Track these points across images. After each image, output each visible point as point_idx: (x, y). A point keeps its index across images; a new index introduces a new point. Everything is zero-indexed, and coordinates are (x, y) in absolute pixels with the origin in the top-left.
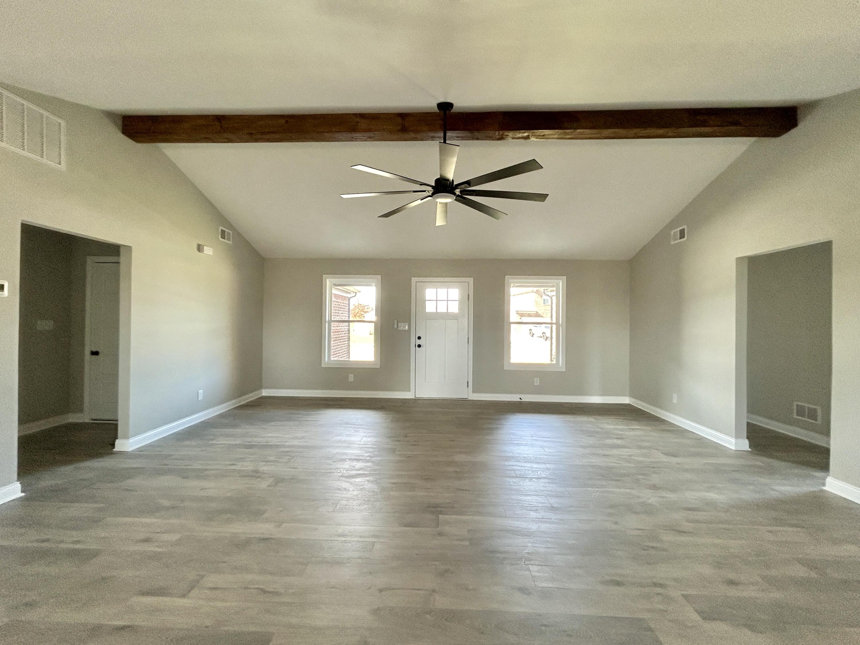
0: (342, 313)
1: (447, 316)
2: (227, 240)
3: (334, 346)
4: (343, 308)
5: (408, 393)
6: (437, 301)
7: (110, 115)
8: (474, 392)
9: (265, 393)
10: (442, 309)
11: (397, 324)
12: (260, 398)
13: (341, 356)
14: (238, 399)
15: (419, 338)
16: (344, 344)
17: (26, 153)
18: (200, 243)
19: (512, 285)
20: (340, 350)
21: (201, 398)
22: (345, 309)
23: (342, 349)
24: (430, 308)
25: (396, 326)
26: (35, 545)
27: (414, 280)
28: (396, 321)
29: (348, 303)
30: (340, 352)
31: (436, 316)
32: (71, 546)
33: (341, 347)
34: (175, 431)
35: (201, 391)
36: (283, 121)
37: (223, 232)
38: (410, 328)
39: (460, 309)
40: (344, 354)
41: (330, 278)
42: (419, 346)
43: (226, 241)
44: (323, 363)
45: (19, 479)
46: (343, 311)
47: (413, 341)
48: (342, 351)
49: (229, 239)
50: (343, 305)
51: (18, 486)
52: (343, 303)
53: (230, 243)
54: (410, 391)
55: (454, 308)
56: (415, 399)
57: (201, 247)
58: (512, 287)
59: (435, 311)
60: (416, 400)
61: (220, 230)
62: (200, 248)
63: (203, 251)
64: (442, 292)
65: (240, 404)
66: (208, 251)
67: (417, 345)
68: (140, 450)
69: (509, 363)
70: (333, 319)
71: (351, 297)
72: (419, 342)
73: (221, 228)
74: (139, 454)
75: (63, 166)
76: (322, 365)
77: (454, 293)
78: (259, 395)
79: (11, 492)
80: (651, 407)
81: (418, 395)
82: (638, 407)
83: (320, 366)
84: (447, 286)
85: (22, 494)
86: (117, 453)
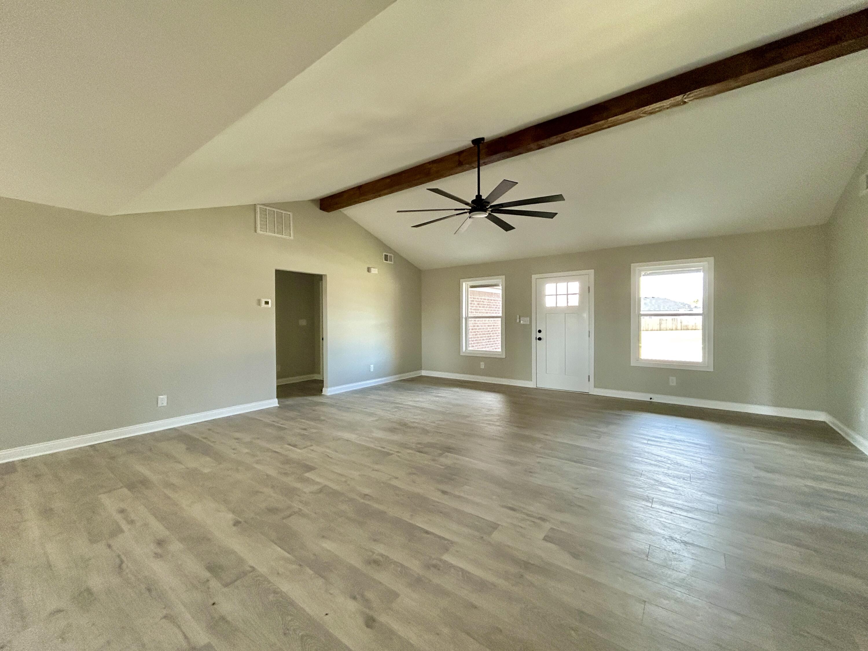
1: (569, 311)
2: (390, 261)
5: (530, 382)
6: (557, 295)
7: (313, 201)
8: (595, 387)
9: (424, 373)
10: (562, 303)
11: (519, 319)
12: (420, 377)
13: (475, 346)
14: (400, 375)
15: (540, 331)
17: (276, 235)
18: (370, 266)
19: (643, 273)
21: (372, 370)
24: (549, 302)
25: (518, 321)
26: (271, 422)
27: (534, 277)
28: (518, 316)
31: (555, 311)
32: (280, 425)
34: (354, 389)
35: (372, 366)
36: (388, 180)
37: (386, 256)
38: (531, 323)
39: (581, 302)
41: (466, 281)
42: (540, 339)
43: (388, 262)
44: (461, 352)
45: (277, 398)
47: (534, 335)
49: (391, 261)
51: (276, 400)
53: (392, 263)
54: (531, 380)
55: (574, 301)
56: (536, 389)
58: (643, 275)
59: (555, 306)
61: (384, 255)
62: (369, 270)
63: (371, 272)
64: (562, 286)
66: (374, 271)
67: (537, 338)
68: (332, 395)
69: (638, 359)
70: (469, 316)
72: (539, 335)
73: (384, 254)
74: (331, 397)
75: (292, 238)
76: (461, 354)
77: (575, 286)
78: (419, 374)
79: (274, 403)
80: (846, 429)
81: (540, 386)
82: (831, 425)
83: (460, 354)
84: (568, 279)
85: (278, 405)
86: (324, 395)
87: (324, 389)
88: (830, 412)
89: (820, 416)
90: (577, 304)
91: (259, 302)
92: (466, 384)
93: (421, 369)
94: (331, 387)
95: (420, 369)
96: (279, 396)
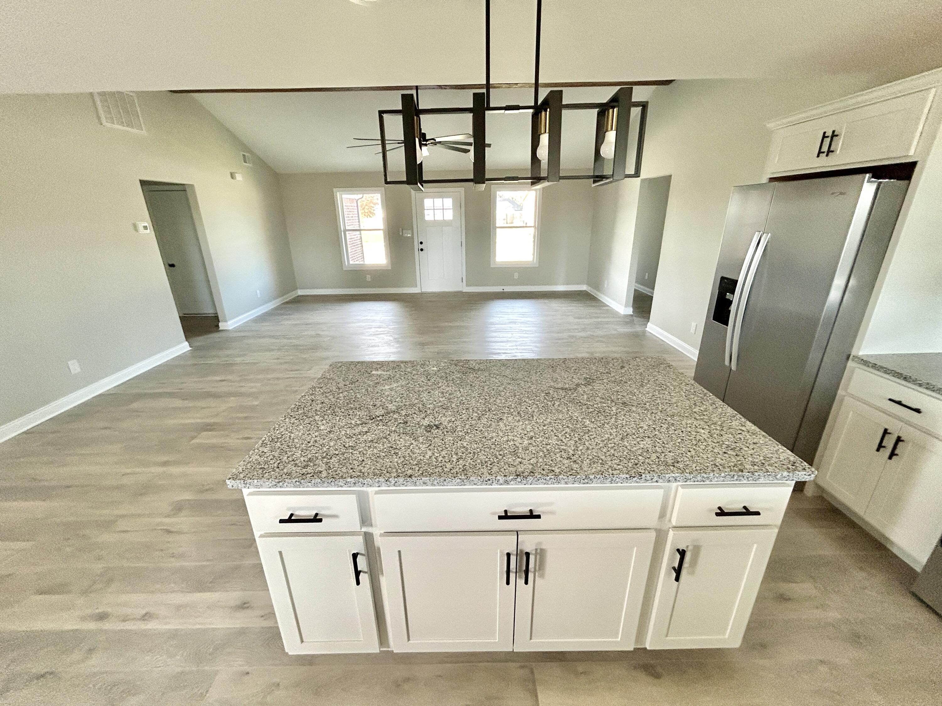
0: (352, 217)
1: (444, 223)
3: (351, 252)
4: (352, 211)
5: (416, 289)
6: (434, 210)
8: (467, 285)
9: (300, 292)
10: (439, 217)
11: (402, 232)
12: (298, 296)
13: (357, 259)
14: (283, 298)
15: (421, 243)
16: (358, 247)
18: (233, 171)
19: (497, 194)
20: (355, 254)
21: (259, 296)
22: (354, 212)
23: (356, 253)
24: (429, 216)
25: (401, 234)
27: (413, 191)
28: (401, 229)
29: (356, 205)
30: (355, 255)
31: (435, 223)
33: (356, 251)
34: (251, 318)
35: (258, 292)
37: (244, 156)
38: (413, 235)
39: (454, 216)
40: (359, 257)
41: (340, 192)
42: (422, 250)
43: (247, 164)
44: (343, 266)
45: (187, 340)
46: (353, 214)
47: (417, 246)
48: (357, 254)
49: (249, 162)
50: (352, 208)
51: (187, 343)
52: (352, 206)
53: (250, 165)
54: (416, 287)
55: (449, 215)
57: (233, 174)
59: (433, 219)
60: (422, 294)
61: (242, 155)
62: (232, 176)
63: (236, 179)
64: (438, 202)
65: (284, 302)
66: (239, 177)
67: (420, 249)
68: (236, 328)
69: (495, 262)
70: (346, 228)
71: (358, 199)
72: (421, 246)
73: (242, 153)
74: (237, 330)
75: (145, 132)
76: (344, 269)
77: (448, 202)
78: (296, 294)
79: (184, 347)
80: (595, 291)
81: (424, 290)
82: (589, 292)
83: (342, 269)
84: (442, 196)
85: (191, 348)
86: (222, 330)
87: (220, 324)
88: (589, 284)
89: (584, 288)
90: (452, 218)
91: (135, 227)
92: (355, 297)
93: (297, 289)
94: (230, 320)
95: (295, 288)
96: (187, 338)
